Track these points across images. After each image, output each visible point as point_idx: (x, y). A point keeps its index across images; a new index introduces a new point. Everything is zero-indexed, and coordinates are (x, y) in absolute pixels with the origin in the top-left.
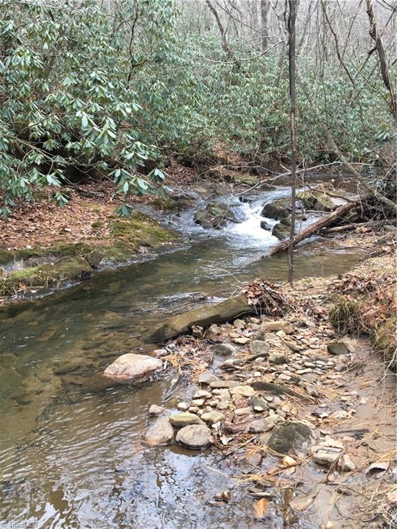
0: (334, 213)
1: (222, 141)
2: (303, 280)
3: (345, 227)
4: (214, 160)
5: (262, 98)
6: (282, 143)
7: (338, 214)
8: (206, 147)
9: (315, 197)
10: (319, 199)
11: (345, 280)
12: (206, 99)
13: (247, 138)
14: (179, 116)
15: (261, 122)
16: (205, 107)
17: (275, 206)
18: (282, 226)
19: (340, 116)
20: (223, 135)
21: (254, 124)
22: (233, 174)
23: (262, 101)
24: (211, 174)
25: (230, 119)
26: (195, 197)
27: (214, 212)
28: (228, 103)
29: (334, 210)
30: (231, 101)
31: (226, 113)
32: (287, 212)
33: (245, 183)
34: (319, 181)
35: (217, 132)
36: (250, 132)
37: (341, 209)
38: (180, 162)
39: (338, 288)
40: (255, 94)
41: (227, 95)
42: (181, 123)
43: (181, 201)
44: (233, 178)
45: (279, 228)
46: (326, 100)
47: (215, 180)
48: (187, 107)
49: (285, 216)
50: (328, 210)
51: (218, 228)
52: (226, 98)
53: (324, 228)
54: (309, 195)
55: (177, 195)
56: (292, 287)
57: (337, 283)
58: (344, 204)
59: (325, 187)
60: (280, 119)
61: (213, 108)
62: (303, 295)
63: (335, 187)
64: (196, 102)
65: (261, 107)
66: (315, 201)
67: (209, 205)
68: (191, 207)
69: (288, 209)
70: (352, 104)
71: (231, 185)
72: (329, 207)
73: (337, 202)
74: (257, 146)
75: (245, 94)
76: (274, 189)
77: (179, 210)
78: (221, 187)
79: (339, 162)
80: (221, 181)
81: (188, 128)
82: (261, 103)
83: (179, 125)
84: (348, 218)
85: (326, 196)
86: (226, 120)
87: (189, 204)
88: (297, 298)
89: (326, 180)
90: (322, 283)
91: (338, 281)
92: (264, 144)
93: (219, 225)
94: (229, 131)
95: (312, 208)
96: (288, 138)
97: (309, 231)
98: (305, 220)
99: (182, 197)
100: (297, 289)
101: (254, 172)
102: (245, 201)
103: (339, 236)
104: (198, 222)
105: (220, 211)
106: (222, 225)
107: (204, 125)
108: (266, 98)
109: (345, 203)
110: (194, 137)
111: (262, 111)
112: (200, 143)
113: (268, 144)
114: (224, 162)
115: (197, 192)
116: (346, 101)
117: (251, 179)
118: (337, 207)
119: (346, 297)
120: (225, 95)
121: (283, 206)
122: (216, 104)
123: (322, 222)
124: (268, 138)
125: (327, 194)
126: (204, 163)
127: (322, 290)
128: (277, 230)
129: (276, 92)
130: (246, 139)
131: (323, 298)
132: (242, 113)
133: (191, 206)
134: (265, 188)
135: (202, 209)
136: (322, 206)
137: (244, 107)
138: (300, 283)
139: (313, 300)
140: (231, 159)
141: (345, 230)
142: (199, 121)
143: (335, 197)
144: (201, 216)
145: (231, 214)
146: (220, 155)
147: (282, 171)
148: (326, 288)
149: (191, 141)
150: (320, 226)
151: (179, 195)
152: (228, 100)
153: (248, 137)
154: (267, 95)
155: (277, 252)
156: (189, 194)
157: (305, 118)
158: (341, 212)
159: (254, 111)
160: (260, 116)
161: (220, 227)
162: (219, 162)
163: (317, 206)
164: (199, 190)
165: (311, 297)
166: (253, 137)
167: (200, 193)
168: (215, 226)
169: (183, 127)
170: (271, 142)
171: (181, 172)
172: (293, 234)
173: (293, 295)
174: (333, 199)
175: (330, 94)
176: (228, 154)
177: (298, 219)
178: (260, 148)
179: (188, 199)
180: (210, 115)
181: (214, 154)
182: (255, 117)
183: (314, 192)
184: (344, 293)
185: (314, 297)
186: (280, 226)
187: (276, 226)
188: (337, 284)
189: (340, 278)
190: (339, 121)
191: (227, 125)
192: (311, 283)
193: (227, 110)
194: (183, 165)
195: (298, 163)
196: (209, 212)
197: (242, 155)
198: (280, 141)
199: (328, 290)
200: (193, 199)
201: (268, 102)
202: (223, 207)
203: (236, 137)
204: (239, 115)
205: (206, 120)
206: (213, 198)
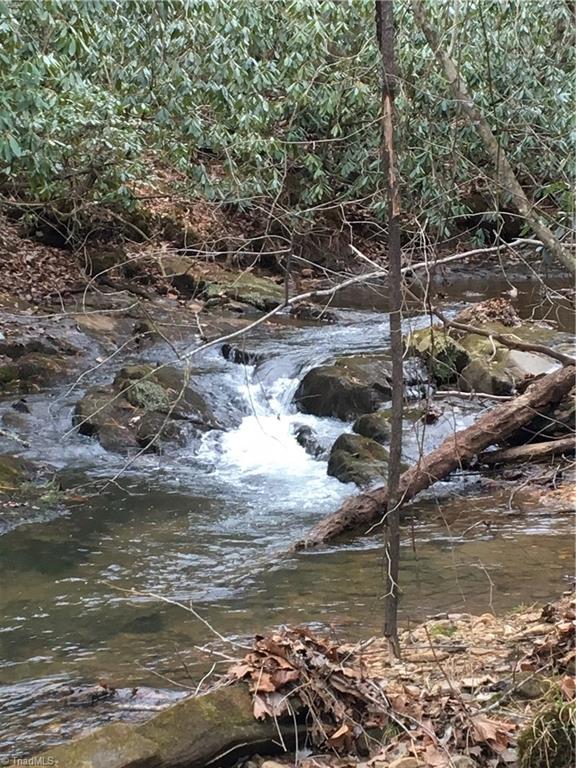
0: (522, 400)
1: (163, 166)
2: (433, 623)
3: (558, 443)
4: (139, 228)
5: (290, 36)
6: (354, 176)
7: (532, 404)
8: (113, 183)
9: (460, 348)
10: (474, 354)
11: (564, 626)
12: (111, 36)
13: (243, 159)
14: (23, 87)
15: (287, 109)
16: (109, 58)
17: (338, 374)
18: (360, 442)
19: (529, 93)
20: (166, 148)
21: (264, 114)
22: (200, 272)
23: (290, 44)
24: (131, 271)
25: (188, 100)
26: (75, 344)
27: (139, 396)
28: (182, 51)
29: (521, 389)
30: (190, 43)
31: (177, 82)
32: (374, 394)
33: (240, 300)
34: (470, 294)
35: (149, 139)
36: (254, 140)
37: (542, 386)
38: (29, 233)
39: (542, 653)
40: (266, 21)
41: (180, 25)
42: (32, 108)
43: (31, 360)
44: (202, 285)
45: (349, 449)
46: (488, 47)
47: (142, 289)
48: (49, 60)
49: (371, 407)
50: (501, 390)
51: (154, 450)
52: (176, 34)
53: (492, 448)
54: (441, 342)
55: (19, 340)
56: (397, 652)
57: (541, 634)
58: (550, 372)
59: (491, 314)
60: (346, 102)
61: (134, 64)
62: (433, 676)
63: (522, 316)
64: (78, 45)
65: (288, 61)
66: (462, 360)
67: (123, 374)
68: (65, 378)
69: (377, 387)
70: (564, 60)
71: (196, 306)
72: (504, 379)
73: (529, 364)
74: (275, 182)
75: (235, 23)
76: (330, 320)
77: (25, 389)
78: (161, 311)
79: (531, 240)
80: (162, 292)
81: (55, 126)
82: (287, 50)
83: (26, 115)
84: (565, 414)
85: (494, 344)
86: (175, 102)
87: (57, 368)
88: (412, 688)
89: (494, 290)
90: (490, 636)
91: (541, 627)
92: (297, 177)
93: (156, 440)
94: (187, 136)
95: (452, 380)
96: (372, 160)
97: (445, 459)
98: (431, 420)
99: (35, 347)
100: (414, 656)
101: (268, 266)
102: (242, 358)
103: (538, 472)
104: (88, 430)
105: (159, 392)
106: (164, 437)
107: (106, 116)
108: (301, 34)
109: (553, 368)
110: (75, 153)
111: (290, 73)
112: (94, 172)
113: (308, 174)
114: (172, 233)
115: (84, 329)
116: (547, 50)
117: (262, 287)
118: (530, 379)
119: (570, 684)
120: (173, 26)
121: (363, 375)
122: (144, 52)
123: (485, 427)
124: (311, 159)
125: (499, 339)
126: (108, 233)
127: (492, 659)
128: (344, 453)
129: (333, 19)
130: (239, 162)
131: (497, 688)
132: (225, 82)
133: (64, 374)
134: (303, 317)
135: (103, 385)
136: (484, 374)
137: (233, 63)
138: (422, 636)
139: (465, 696)
140: (193, 222)
141: (557, 453)
142: (89, 106)
143: (524, 349)
144: (97, 410)
145: (196, 401)
146: (160, 209)
147: (355, 264)
148: (505, 654)
149: (66, 165)
150: (479, 440)
151: (24, 339)
152: (181, 40)
153: (247, 155)
154: (304, 26)
155: (347, 528)
156: (57, 335)
157: (423, 98)
158: (542, 398)
159: (265, 73)
160: (282, 90)
161: (160, 444)
162: (155, 232)
163: (468, 375)
164: (88, 323)
165: (456, 685)
166: (263, 154)
167: (92, 333)
168: (142, 443)
169: (38, 122)
170: (319, 172)
171: (32, 263)
172: (396, 466)
173: (401, 680)
174: (515, 355)
175: (499, 28)
176: (183, 207)
177: (413, 416)
178: (285, 190)
179: (54, 352)
180: (125, 85)
181: (139, 205)
182: (267, 93)
183: (459, 331)
184: (561, 671)
185: (468, 682)
186: (353, 443)
187: (342, 443)
188: (538, 641)
189: (548, 617)
190: (524, 111)
191: (178, 117)
192: (457, 636)
193: (178, 70)
194: (39, 241)
195: (405, 239)
196: (125, 396)
197: (230, 210)
198: (347, 169)
199: (509, 659)
200: (71, 352)
201: (309, 47)
202: (169, 378)
203: (210, 155)
204: (216, 87)
205: (113, 101)
206: (138, 350)
